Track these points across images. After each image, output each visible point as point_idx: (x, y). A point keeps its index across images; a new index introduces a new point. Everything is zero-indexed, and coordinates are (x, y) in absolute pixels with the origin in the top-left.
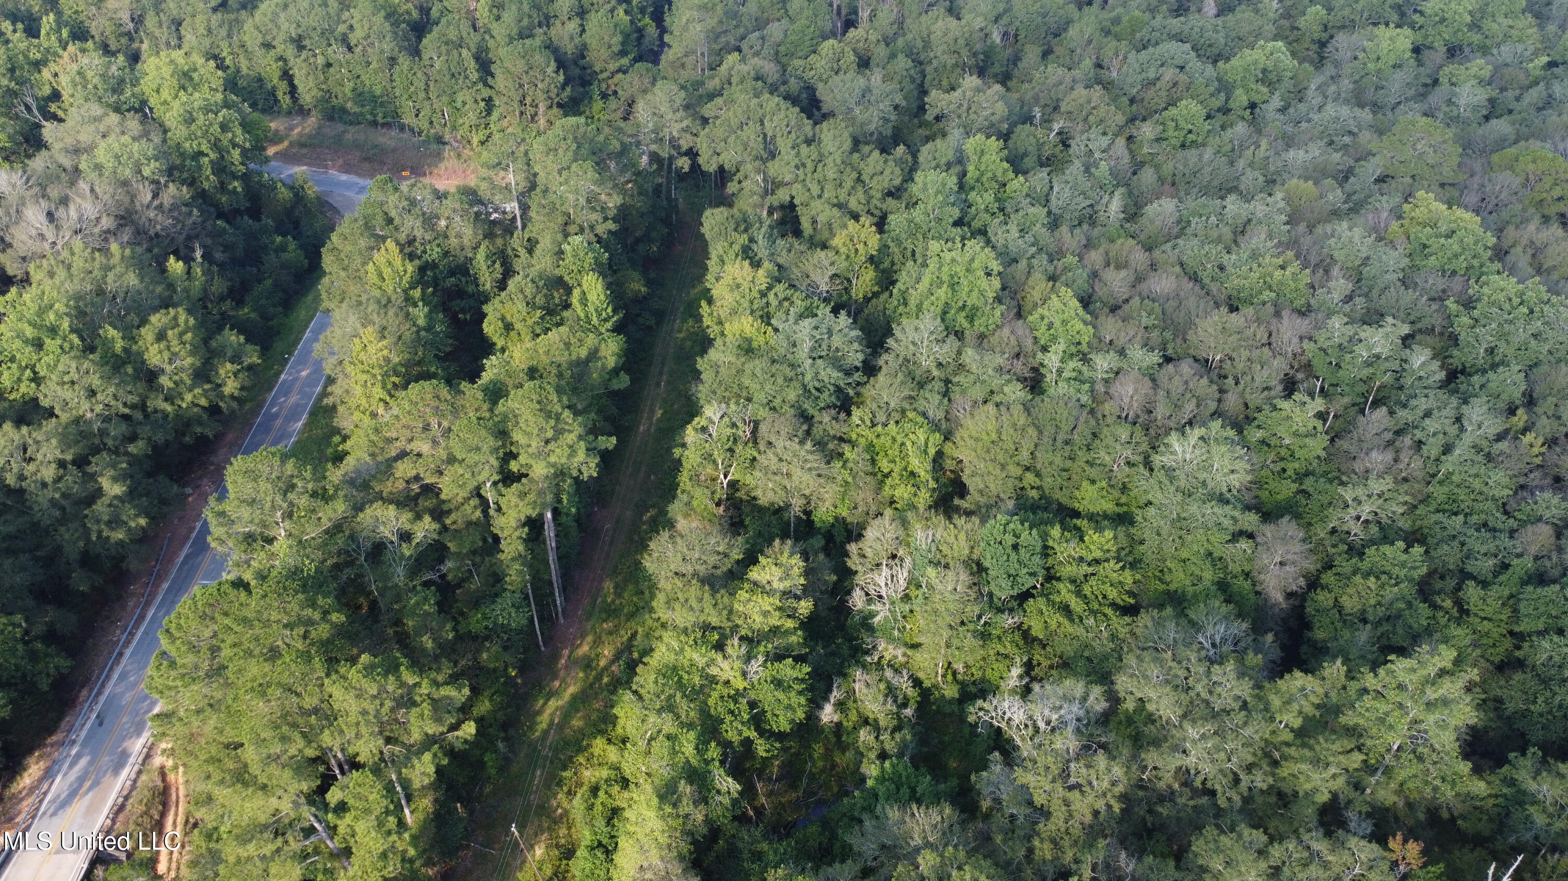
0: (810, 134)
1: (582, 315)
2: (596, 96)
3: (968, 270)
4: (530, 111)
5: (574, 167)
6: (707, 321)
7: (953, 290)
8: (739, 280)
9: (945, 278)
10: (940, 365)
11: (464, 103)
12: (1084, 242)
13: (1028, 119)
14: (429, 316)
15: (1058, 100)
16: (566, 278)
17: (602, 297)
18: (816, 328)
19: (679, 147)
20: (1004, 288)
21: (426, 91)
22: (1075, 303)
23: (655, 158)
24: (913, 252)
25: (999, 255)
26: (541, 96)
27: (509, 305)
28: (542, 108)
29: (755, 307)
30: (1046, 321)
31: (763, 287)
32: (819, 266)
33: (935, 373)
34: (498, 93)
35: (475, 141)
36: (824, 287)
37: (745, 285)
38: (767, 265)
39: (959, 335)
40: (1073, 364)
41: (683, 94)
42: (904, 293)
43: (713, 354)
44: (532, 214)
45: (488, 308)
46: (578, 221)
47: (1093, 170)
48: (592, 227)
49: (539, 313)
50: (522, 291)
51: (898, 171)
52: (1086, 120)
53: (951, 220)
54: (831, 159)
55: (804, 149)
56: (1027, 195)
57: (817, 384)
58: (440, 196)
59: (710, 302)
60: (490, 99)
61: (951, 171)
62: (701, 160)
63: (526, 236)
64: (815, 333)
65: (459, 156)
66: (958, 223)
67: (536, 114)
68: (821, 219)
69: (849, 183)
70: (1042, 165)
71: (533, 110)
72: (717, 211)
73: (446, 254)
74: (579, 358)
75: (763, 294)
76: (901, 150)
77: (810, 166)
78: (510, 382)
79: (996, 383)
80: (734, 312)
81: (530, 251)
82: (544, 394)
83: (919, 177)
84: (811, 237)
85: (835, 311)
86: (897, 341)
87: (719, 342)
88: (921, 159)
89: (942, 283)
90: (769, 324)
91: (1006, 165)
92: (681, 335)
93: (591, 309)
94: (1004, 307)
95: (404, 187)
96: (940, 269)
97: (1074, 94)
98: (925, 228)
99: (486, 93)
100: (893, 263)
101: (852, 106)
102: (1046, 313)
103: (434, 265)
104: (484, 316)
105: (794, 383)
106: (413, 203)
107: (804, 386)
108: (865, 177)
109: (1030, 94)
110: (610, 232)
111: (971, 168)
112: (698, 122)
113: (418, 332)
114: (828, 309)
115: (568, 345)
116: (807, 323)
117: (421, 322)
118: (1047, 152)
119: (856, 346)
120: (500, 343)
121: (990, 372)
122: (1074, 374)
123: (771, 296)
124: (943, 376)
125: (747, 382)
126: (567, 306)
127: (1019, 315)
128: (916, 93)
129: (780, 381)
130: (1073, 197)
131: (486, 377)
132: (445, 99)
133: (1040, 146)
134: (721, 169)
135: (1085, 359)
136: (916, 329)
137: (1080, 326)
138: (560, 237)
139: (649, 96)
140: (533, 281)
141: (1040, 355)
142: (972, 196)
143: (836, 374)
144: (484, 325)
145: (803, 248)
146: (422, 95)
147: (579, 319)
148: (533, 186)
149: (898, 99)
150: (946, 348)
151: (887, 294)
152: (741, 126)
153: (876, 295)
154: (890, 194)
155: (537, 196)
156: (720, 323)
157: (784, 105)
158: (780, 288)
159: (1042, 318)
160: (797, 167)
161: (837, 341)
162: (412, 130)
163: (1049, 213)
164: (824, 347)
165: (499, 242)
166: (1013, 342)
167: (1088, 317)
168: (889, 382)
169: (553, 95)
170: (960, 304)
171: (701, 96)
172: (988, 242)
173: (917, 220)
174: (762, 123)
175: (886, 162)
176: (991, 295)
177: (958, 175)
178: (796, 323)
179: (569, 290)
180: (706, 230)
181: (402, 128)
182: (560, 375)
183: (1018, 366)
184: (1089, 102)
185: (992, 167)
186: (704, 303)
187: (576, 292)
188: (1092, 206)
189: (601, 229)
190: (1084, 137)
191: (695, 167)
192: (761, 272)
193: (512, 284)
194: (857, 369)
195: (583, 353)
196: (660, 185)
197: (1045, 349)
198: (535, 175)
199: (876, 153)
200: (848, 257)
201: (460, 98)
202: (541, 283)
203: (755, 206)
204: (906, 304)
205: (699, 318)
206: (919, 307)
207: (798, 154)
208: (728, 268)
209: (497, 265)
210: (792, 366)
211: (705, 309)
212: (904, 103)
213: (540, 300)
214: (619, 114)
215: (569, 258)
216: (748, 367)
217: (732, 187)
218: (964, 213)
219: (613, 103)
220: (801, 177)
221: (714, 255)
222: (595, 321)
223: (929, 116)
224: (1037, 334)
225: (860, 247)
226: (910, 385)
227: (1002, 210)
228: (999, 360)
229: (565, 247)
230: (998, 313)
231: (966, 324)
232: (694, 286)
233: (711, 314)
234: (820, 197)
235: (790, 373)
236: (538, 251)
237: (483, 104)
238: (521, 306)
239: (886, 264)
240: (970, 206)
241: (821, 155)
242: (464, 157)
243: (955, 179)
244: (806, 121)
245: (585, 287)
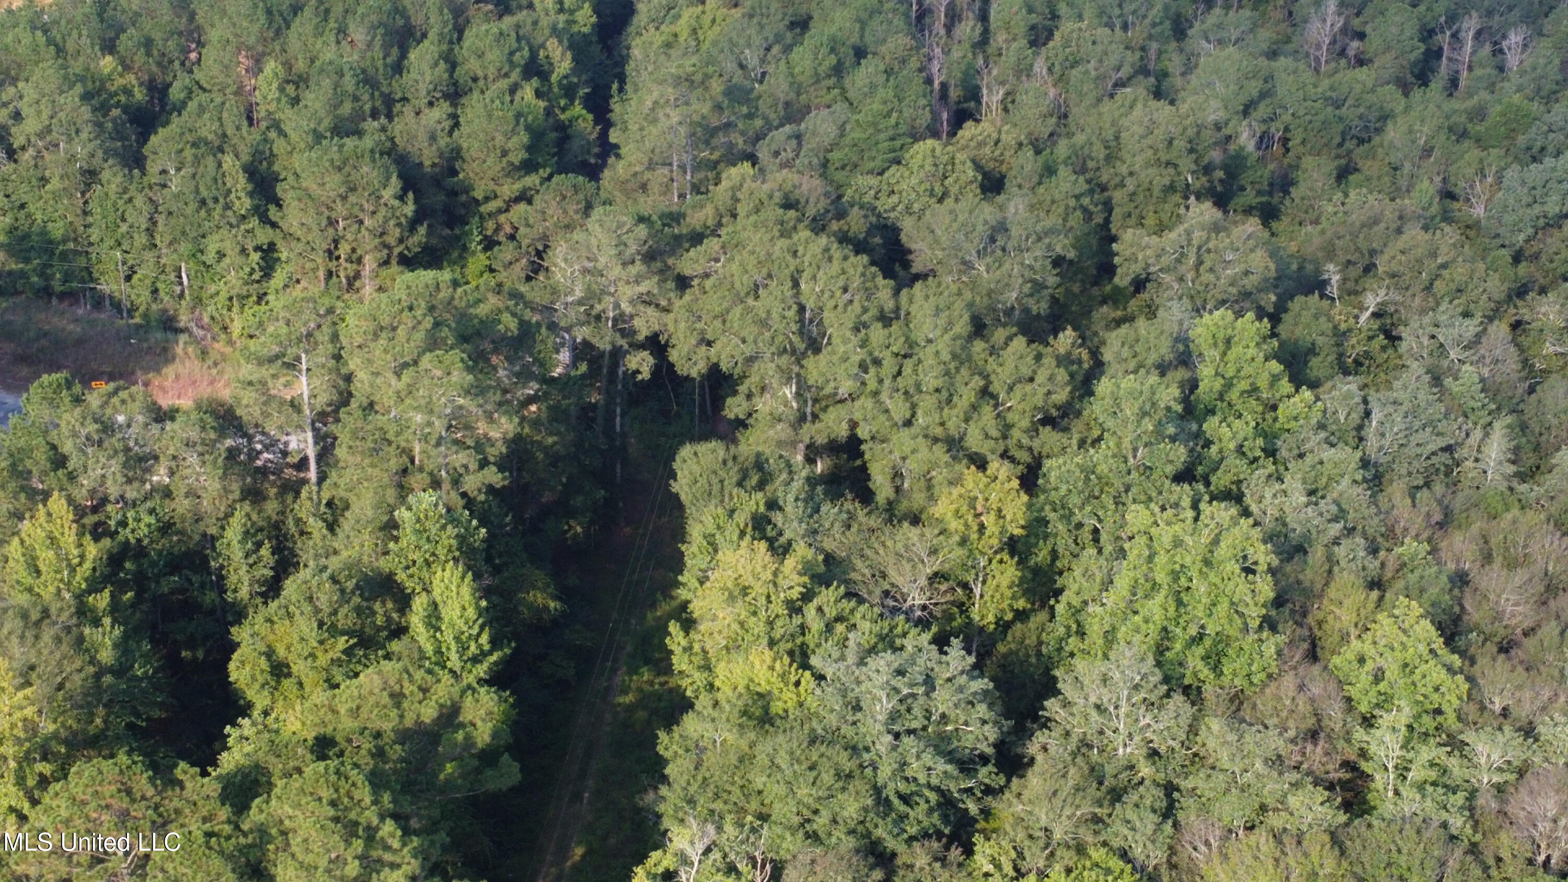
0: (890, 305)
1: (429, 648)
2: (475, 244)
3: (1207, 563)
4: (345, 269)
5: (426, 361)
6: (680, 662)
7: (1180, 603)
8: (748, 580)
9: (1161, 577)
10: (1154, 754)
11: (221, 255)
12: (1437, 517)
13: (1317, 286)
14: (122, 646)
15: (1373, 253)
16: (401, 576)
17: (471, 613)
18: (900, 672)
19: (633, 332)
20: (1279, 602)
21: (150, 232)
22: (1426, 630)
23: (583, 351)
24: (1096, 531)
25: (1268, 538)
26: (368, 242)
27: (282, 627)
28: (370, 263)
29: (778, 633)
30: (1369, 666)
31: (795, 594)
32: (904, 556)
33: (1145, 770)
34: (288, 236)
35: (236, 328)
36: (916, 599)
37: (759, 589)
38: (802, 551)
39: (1193, 693)
40: (1427, 752)
41: (642, 231)
42: (1076, 612)
43: (691, 724)
44: (341, 452)
45: (240, 633)
46: (430, 466)
47: (1448, 381)
48: (456, 482)
49: (342, 642)
50: (310, 599)
51: (1062, 375)
52: (1429, 288)
53: (1170, 469)
54: (930, 349)
55: (877, 333)
56: (1321, 426)
57: (902, 787)
58: (161, 416)
59: (688, 624)
60: (272, 247)
61: (1170, 375)
62: (674, 356)
63: (326, 496)
64: (899, 682)
65: (204, 354)
66: (1184, 476)
67: (357, 275)
68: (912, 467)
69: (967, 395)
70: (1346, 372)
71: (351, 268)
72: (704, 448)
73: (166, 528)
74: (419, 723)
75: (794, 608)
76: (1066, 339)
77: (889, 367)
78: (276, 766)
79: (1272, 787)
80: (733, 647)
81: (332, 527)
82: (344, 786)
83: (1103, 386)
84: (891, 506)
85: (941, 642)
86: (1066, 704)
87: (703, 702)
88: (1107, 355)
89: (1155, 587)
90: (805, 666)
91: (1275, 366)
92: (628, 699)
93: (448, 636)
94: (1281, 639)
95: (94, 400)
96: (1150, 559)
97: (1403, 241)
98: (1118, 485)
99: (264, 236)
100: (1054, 555)
101: (973, 257)
102: (1367, 648)
103: (138, 551)
104: (233, 647)
105: (858, 784)
106: (108, 428)
107: (877, 790)
108: (997, 387)
109: (1317, 241)
110: (491, 489)
111: (1205, 372)
112: (671, 285)
113: (98, 676)
114: (926, 637)
115: (397, 698)
116: (884, 662)
117: (106, 656)
118: (1355, 347)
119: (982, 709)
120: (259, 699)
121: (1259, 765)
122: (1433, 774)
123: (810, 611)
124: (1161, 777)
125: (759, 781)
126: (400, 631)
127: (1313, 655)
128: (1094, 241)
129: (827, 778)
130: (1409, 431)
131: (229, 761)
132: (185, 247)
133: (1340, 336)
134: (714, 369)
135: (1455, 745)
136: (1105, 680)
137: (1438, 675)
138: (391, 495)
139: (577, 235)
140: (334, 580)
141: (1359, 734)
142: (1211, 425)
143: (942, 766)
144: (232, 666)
145: (874, 521)
146: (141, 239)
147: (423, 657)
148: (345, 398)
149: (1063, 246)
150: (1166, 718)
151: (1042, 616)
152: (755, 290)
153: (1022, 616)
154: (1048, 421)
155: (351, 418)
156: (707, 667)
157: (837, 252)
158: (828, 597)
159: (1362, 660)
160: (863, 366)
161: (943, 700)
162: (117, 306)
163: (1365, 463)
164: (916, 711)
165: (271, 507)
166: (1303, 706)
167: (1456, 660)
168: (1050, 786)
169: (391, 240)
170: (1193, 631)
171: (678, 239)
172: (1246, 513)
173: (1103, 469)
174: (796, 284)
175: (1038, 357)
176: (1255, 613)
177: (1182, 385)
178: (862, 663)
179: (404, 601)
180: (681, 486)
181: (99, 301)
182: (379, 754)
183: (1316, 754)
184: (1434, 255)
185: (1247, 370)
186: (674, 627)
187: (419, 604)
188: (1449, 449)
189: (473, 483)
190: (1426, 320)
191: (664, 369)
192: (790, 563)
193: (291, 587)
194: (984, 759)
195: (429, 713)
196: (593, 407)
197: (1368, 722)
198: (349, 378)
199: (1020, 342)
200: (964, 542)
201: (212, 245)
202: (350, 585)
203: (780, 444)
204: (1081, 634)
205: (663, 664)
206: (1110, 637)
207: (864, 344)
208: (726, 555)
209: (265, 551)
210: (854, 749)
211: (676, 638)
212: (1071, 254)
213: (346, 618)
214: (519, 269)
215: (408, 537)
216: (764, 749)
217: (734, 407)
218: (1195, 459)
219: (506, 252)
220: (872, 385)
221: (696, 531)
222: (454, 661)
223: (1122, 280)
224: (1353, 692)
225: (989, 520)
226: (1092, 791)
227: (1271, 452)
228: (1275, 742)
229: (403, 514)
230: (1270, 649)
231: (1206, 673)
232: (653, 606)
233: (688, 649)
234: (908, 423)
235: (847, 764)
236: (347, 524)
237: (255, 257)
238: (306, 626)
239: (1041, 556)
240: (1208, 444)
241: (911, 344)
242: (214, 355)
243: (1175, 392)
244: (880, 281)
245: (436, 593)
